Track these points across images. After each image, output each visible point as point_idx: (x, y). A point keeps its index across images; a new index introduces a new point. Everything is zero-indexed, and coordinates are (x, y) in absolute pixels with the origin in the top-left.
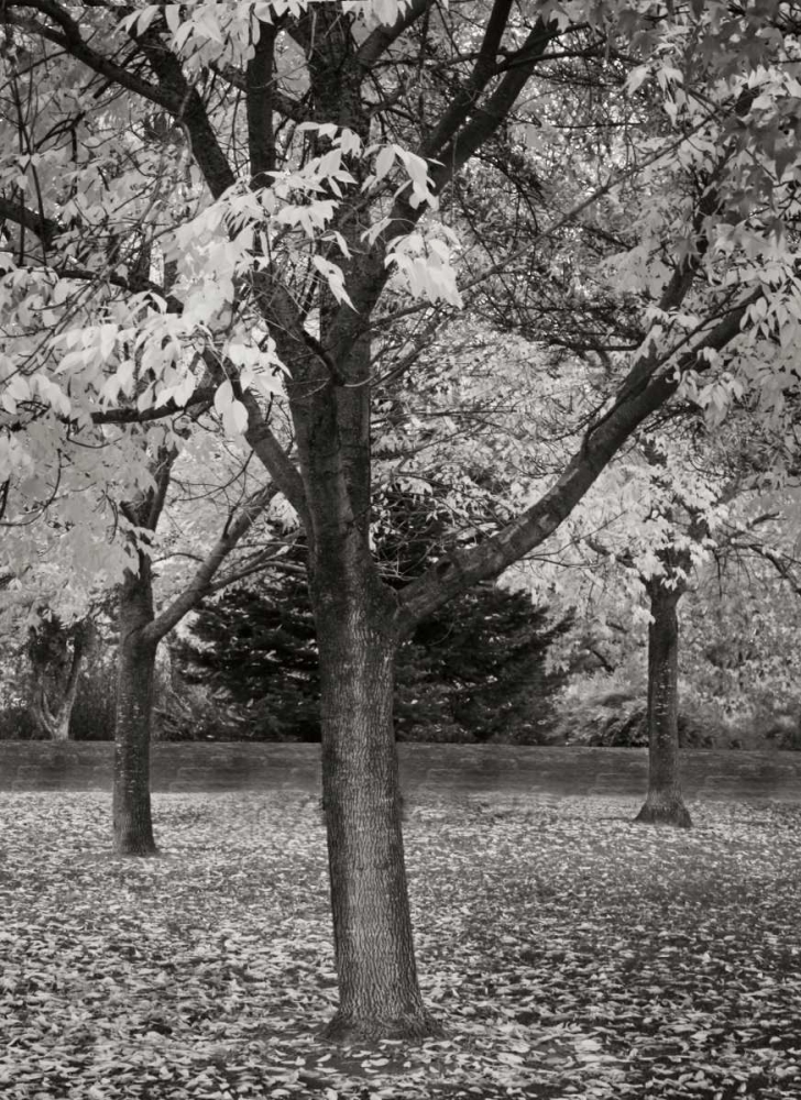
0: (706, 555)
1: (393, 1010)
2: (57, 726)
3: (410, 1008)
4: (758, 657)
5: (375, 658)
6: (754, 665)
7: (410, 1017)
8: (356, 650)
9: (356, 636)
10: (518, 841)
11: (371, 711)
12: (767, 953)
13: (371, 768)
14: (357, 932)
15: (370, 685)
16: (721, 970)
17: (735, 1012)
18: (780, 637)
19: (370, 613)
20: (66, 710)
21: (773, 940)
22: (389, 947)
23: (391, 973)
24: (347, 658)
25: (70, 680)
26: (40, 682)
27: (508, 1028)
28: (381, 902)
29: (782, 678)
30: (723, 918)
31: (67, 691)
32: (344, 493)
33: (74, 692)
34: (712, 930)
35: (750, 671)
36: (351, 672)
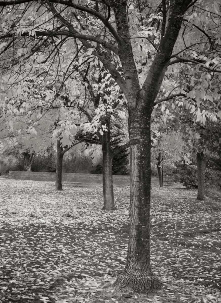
0: (156, 141)
1: (111, 206)
2: (28, 169)
3: (113, 206)
4: (165, 159)
5: (110, 159)
6: (165, 160)
7: (113, 207)
8: (108, 158)
9: (108, 156)
10: (122, 190)
11: (109, 167)
12: (161, 203)
13: (109, 174)
14: (107, 196)
15: (109, 163)
16: (154, 205)
17: (156, 209)
18: (170, 155)
19: (110, 154)
20: (30, 165)
21: (162, 202)
22: (111, 198)
23: (111, 201)
24: (106, 159)
25: (31, 159)
26: (25, 160)
27: (125, 210)
28: (110, 192)
29: (170, 163)
30: (155, 200)
31: (30, 162)
32: (107, 138)
33: (32, 162)
34: (153, 201)
35: (164, 162)
36: (107, 161)
